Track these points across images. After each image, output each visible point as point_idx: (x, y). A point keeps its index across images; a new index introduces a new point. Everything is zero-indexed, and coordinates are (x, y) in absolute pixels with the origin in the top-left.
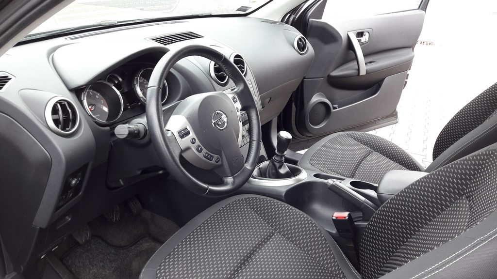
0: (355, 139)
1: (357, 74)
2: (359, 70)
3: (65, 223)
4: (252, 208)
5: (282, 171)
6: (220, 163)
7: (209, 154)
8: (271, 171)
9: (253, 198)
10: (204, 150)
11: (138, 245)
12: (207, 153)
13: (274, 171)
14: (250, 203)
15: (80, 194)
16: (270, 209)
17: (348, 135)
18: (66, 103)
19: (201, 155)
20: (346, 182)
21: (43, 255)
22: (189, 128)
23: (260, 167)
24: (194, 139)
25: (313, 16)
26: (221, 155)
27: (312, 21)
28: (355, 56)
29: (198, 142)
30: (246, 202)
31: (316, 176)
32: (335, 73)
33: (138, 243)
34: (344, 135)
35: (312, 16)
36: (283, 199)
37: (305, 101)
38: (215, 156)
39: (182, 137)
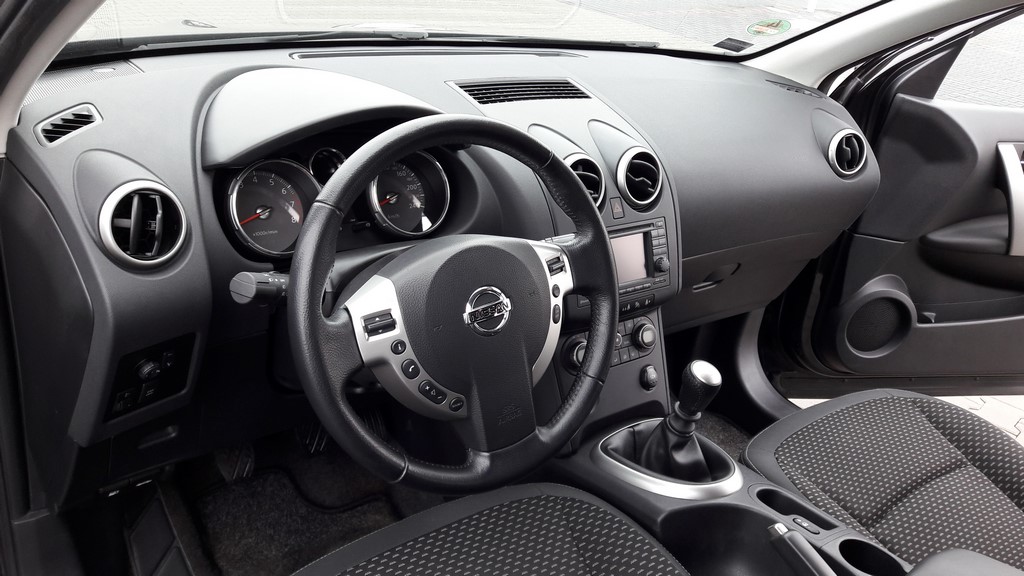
0: (929, 418)
1: (1003, 250)
2: (1009, 241)
3: (163, 439)
4: (571, 529)
5: (681, 457)
6: (462, 412)
7: (432, 387)
8: (654, 447)
9: (582, 503)
10: (423, 375)
11: (357, 514)
12: (429, 383)
13: (661, 451)
14: (569, 514)
15: (183, 392)
16: (610, 545)
17: (914, 402)
18: (157, 198)
19: (412, 386)
20: (831, 538)
21: (113, 491)
22: (397, 315)
23: (636, 428)
24: (402, 343)
25: (907, 88)
26: (468, 396)
27: (904, 100)
28: (1005, 204)
29: (409, 353)
30: (563, 508)
31: (766, 497)
32: (941, 236)
33: (359, 508)
34: (905, 399)
35: (905, 88)
36: (658, 529)
37: (847, 287)
38: (452, 396)
39: (371, 331)
